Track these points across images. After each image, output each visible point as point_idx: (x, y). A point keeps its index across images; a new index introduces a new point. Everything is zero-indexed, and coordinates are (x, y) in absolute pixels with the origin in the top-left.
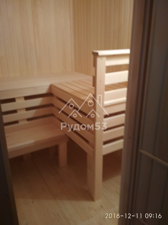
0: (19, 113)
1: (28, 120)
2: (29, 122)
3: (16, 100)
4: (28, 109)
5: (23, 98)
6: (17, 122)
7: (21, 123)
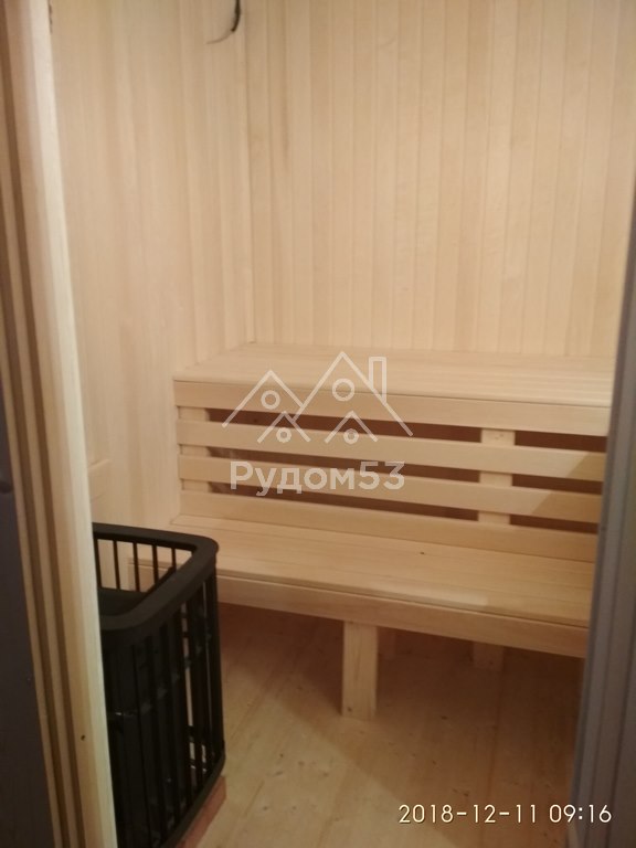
0: (486, 483)
1: (516, 520)
2: (514, 528)
3: (485, 436)
4: (520, 480)
5: (512, 437)
6: (471, 515)
7: (484, 523)
